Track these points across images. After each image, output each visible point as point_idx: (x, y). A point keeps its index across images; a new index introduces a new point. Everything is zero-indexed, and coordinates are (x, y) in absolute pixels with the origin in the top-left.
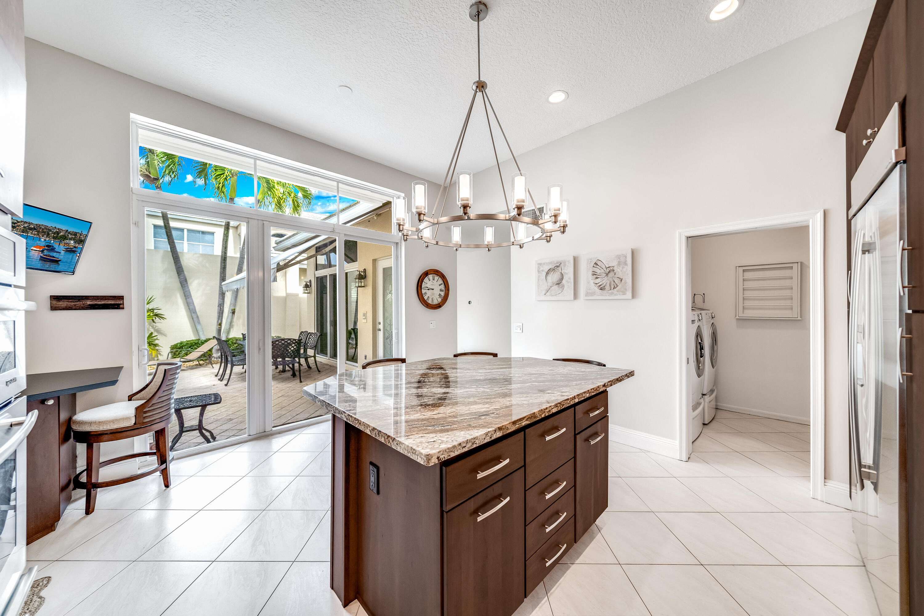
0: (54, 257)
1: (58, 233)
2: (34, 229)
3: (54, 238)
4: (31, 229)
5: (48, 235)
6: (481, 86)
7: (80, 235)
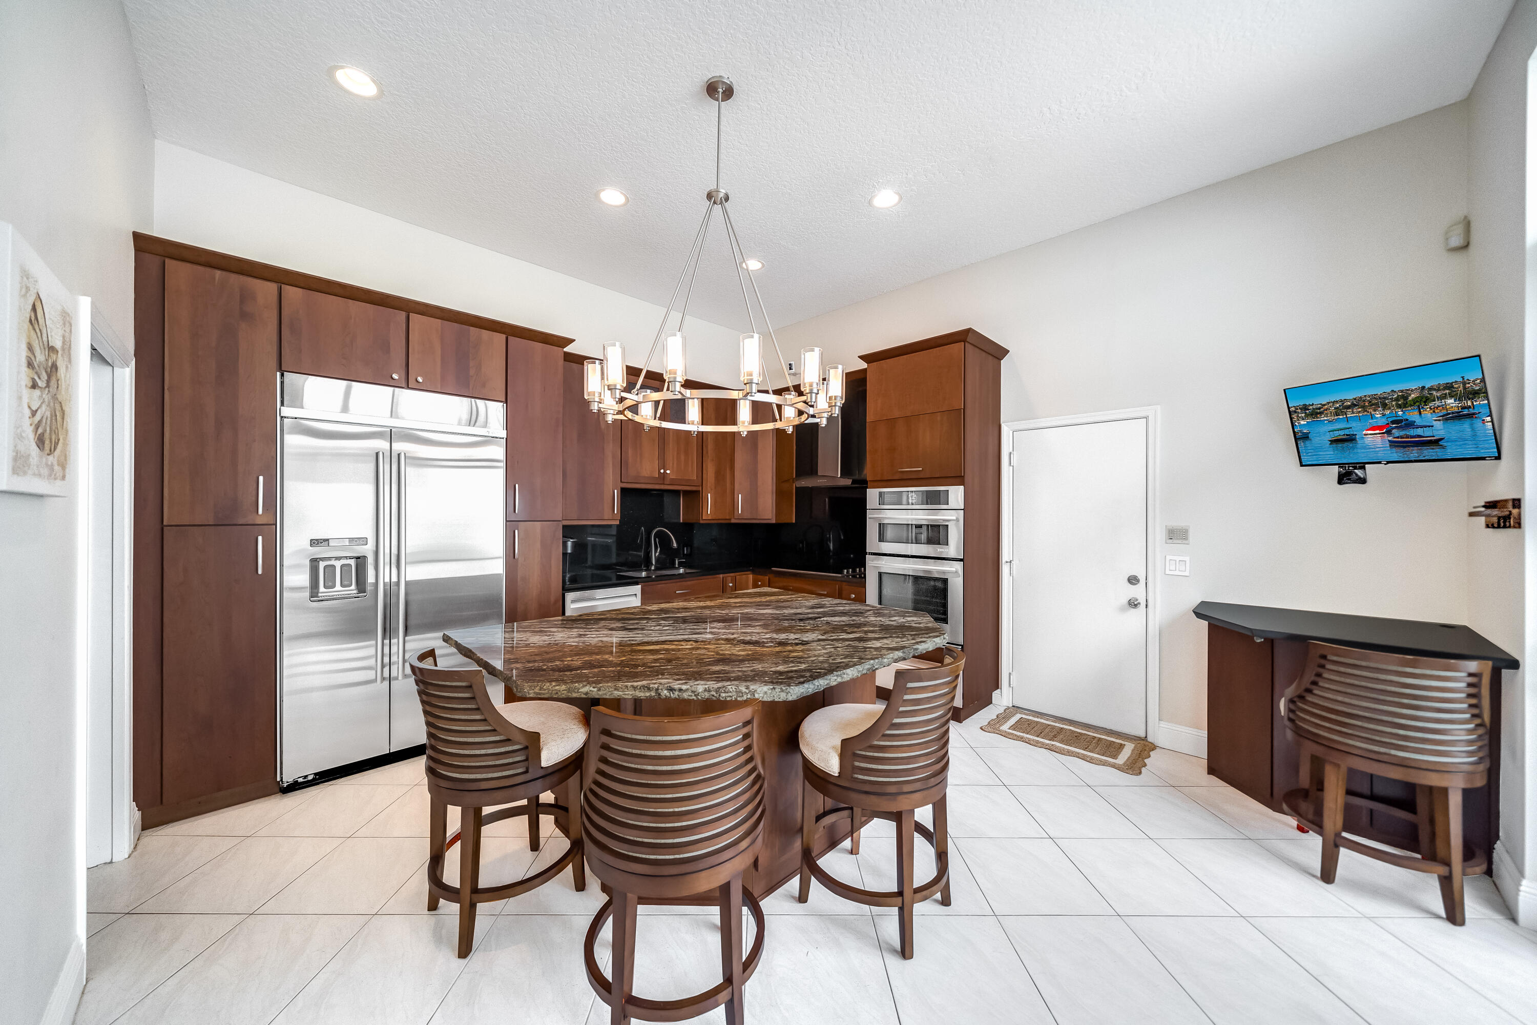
0: (1419, 437)
1: (1405, 398)
2: (1353, 405)
3: (1399, 406)
4: (1348, 407)
5: (1385, 405)
7: (1464, 384)
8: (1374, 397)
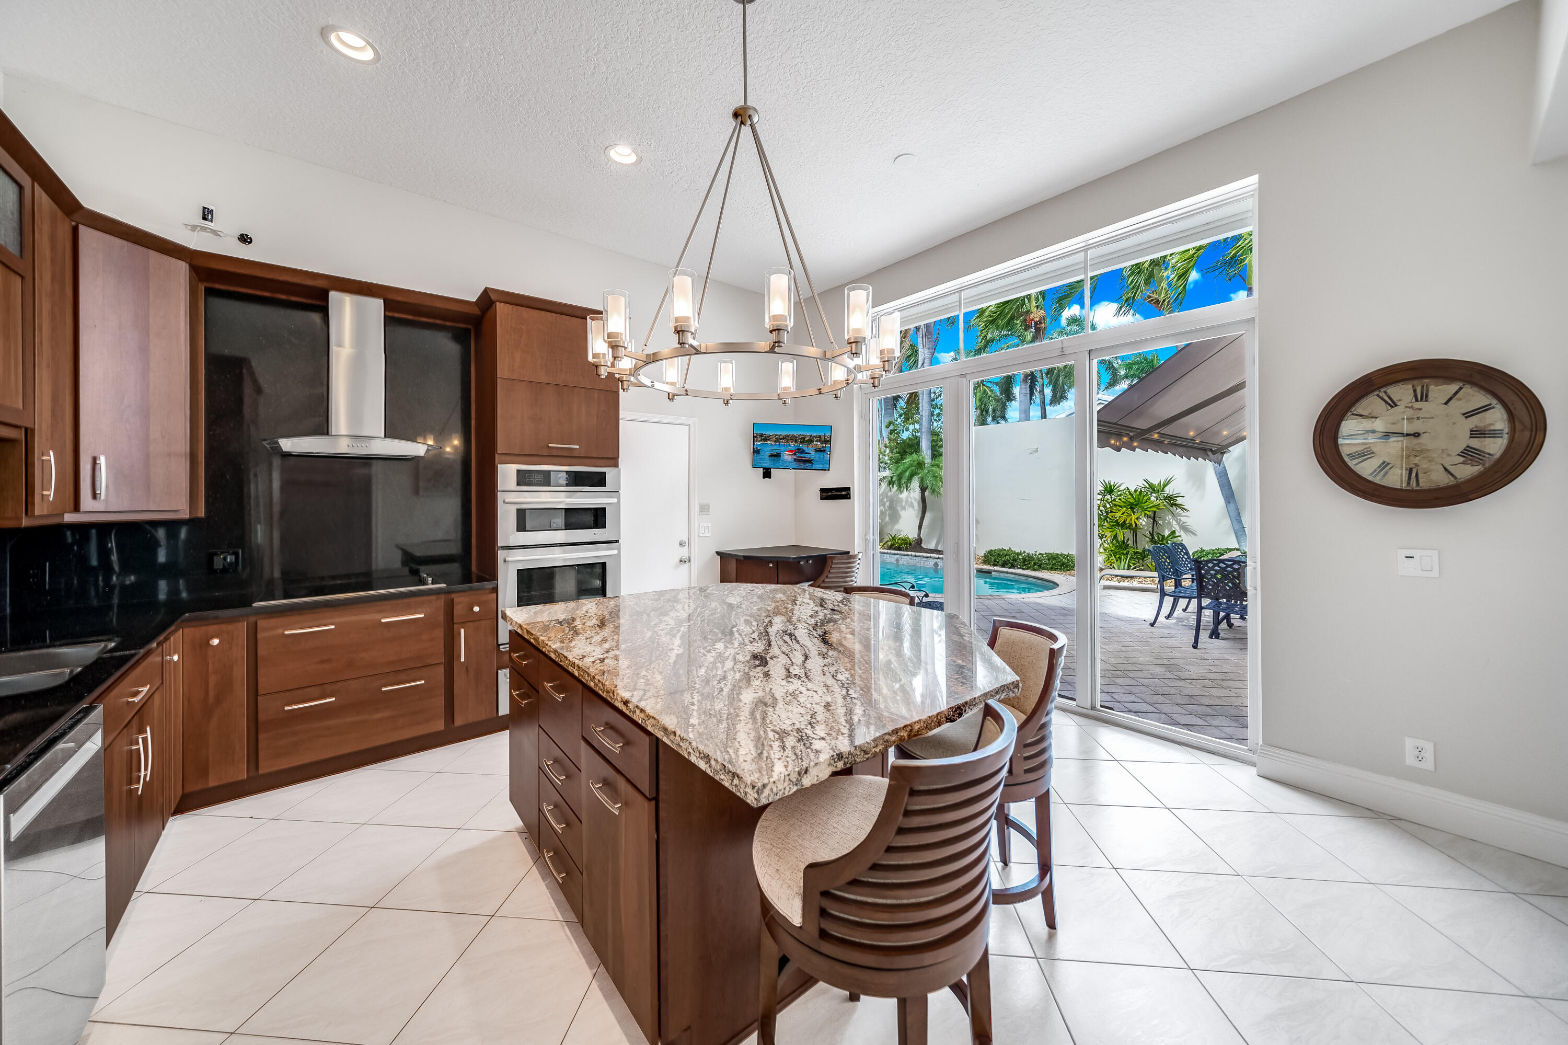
0: (805, 457)
1: (804, 438)
2: (784, 438)
3: (801, 442)
4: (781, 439)
5: (796, 441)
6: (741, 115)
7: (825, 436)
8: (793, 436)
